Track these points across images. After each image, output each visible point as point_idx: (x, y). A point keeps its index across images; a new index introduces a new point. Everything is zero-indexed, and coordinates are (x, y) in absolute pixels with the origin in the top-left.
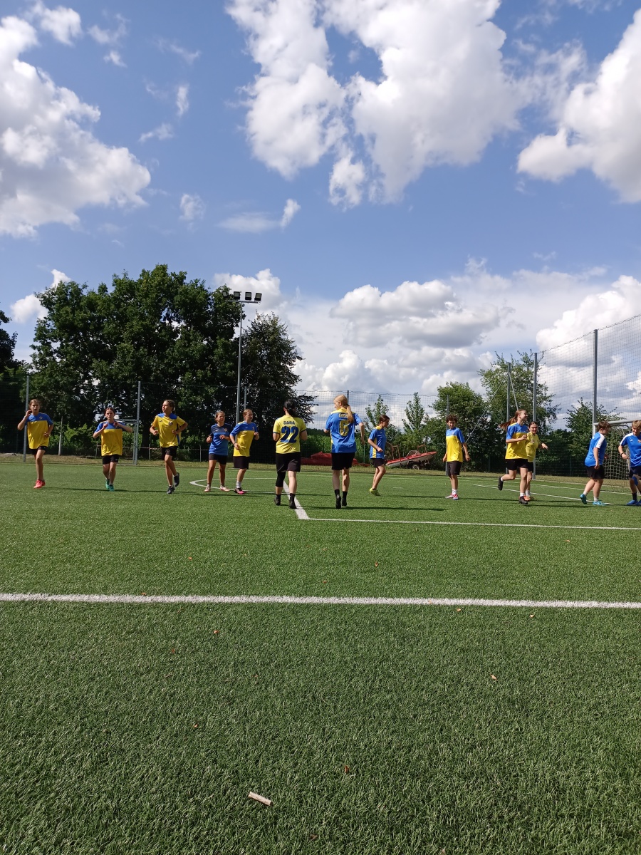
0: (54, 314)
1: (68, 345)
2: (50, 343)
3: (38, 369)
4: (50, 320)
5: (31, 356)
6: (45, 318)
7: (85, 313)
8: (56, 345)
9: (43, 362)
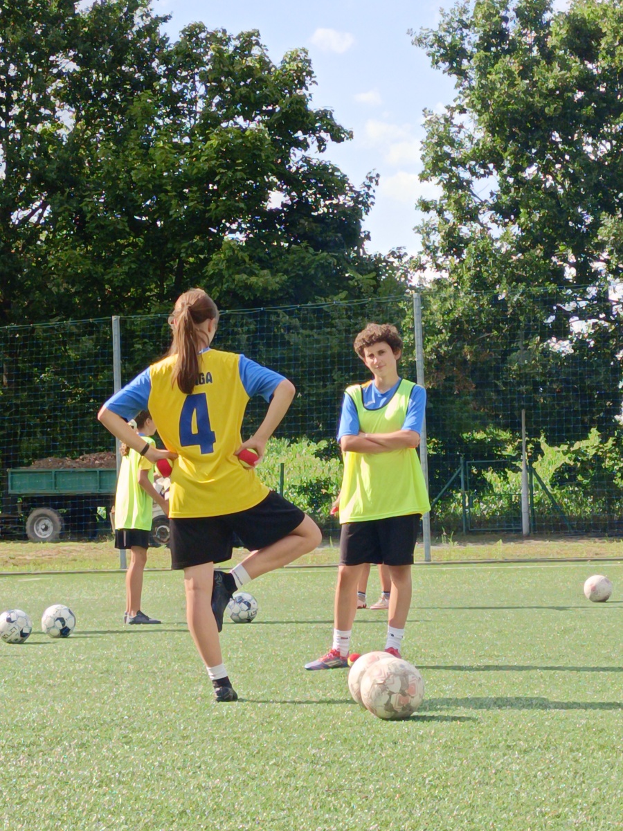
0: (471, 88)
1: (520, 182)
2: (469, 182)
3: (439, 268)
4: (463, 111)
5: (418, 230)
6: (448, 107)
7: (565, 66)
8: (486, 187)
9: (454, 244)
